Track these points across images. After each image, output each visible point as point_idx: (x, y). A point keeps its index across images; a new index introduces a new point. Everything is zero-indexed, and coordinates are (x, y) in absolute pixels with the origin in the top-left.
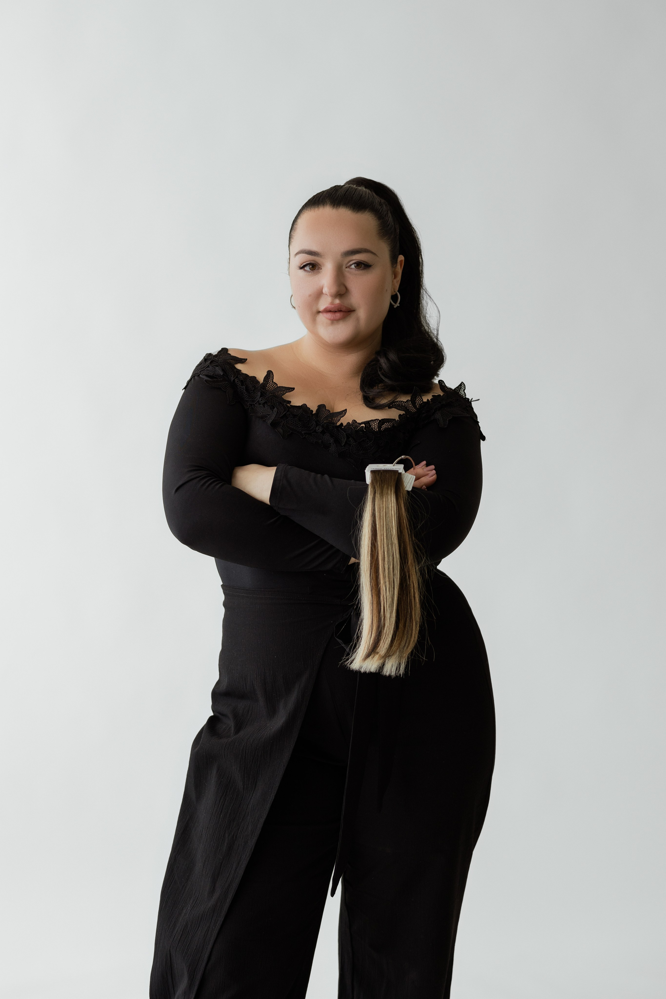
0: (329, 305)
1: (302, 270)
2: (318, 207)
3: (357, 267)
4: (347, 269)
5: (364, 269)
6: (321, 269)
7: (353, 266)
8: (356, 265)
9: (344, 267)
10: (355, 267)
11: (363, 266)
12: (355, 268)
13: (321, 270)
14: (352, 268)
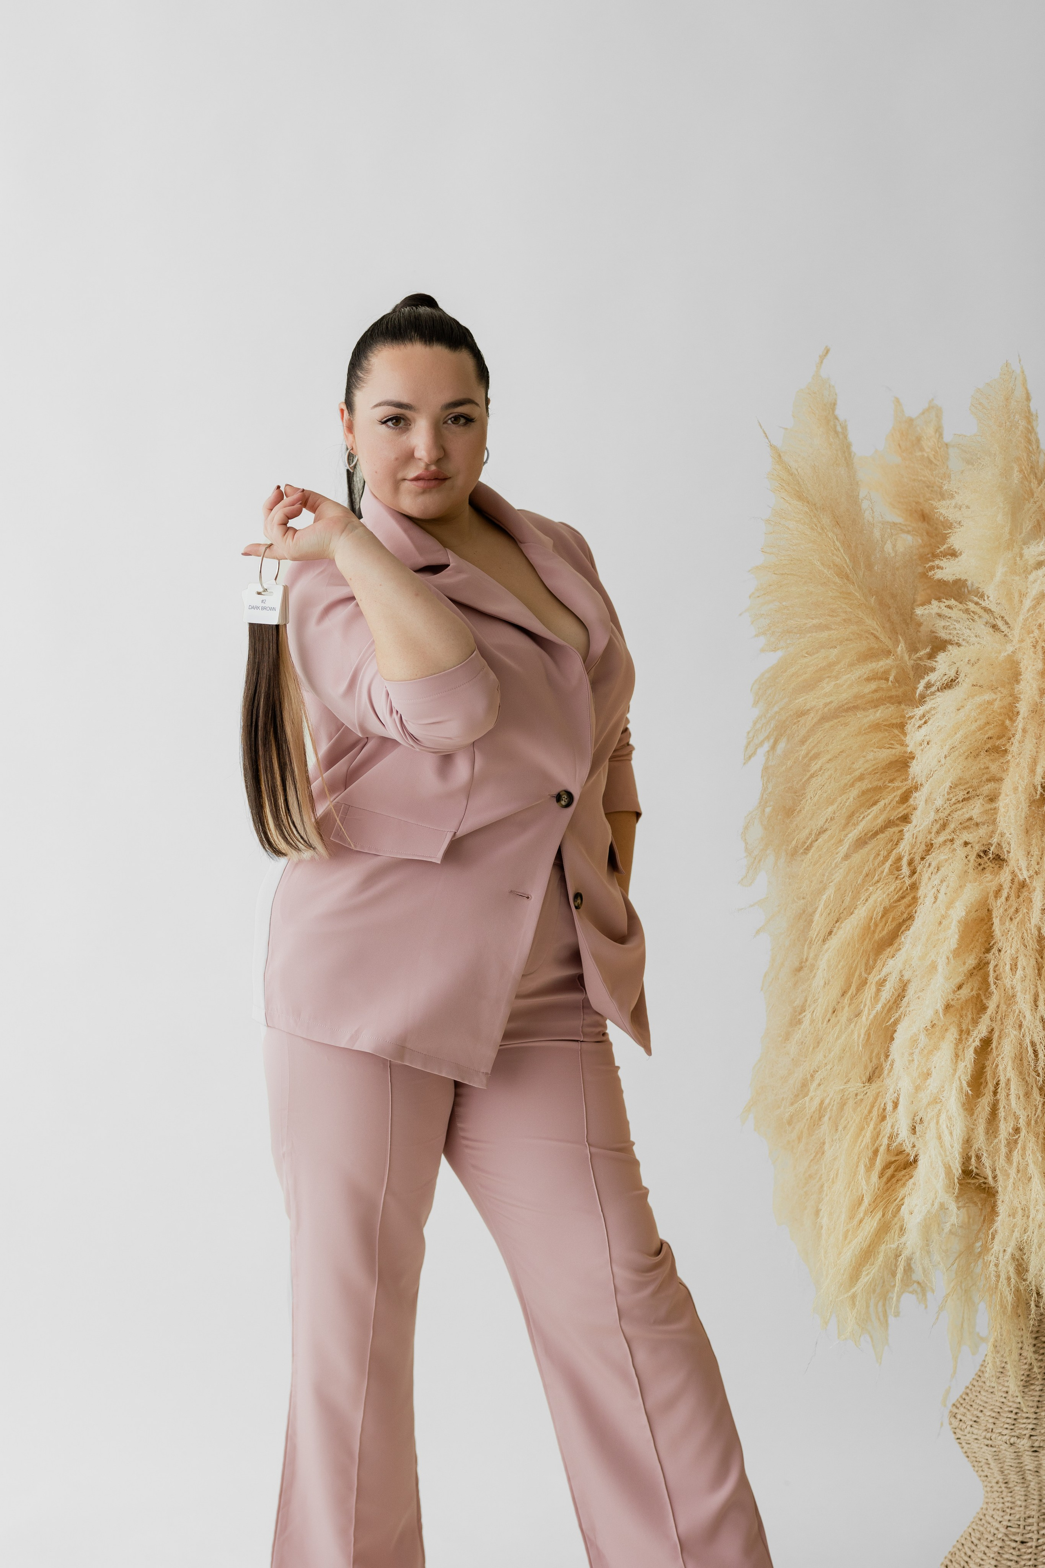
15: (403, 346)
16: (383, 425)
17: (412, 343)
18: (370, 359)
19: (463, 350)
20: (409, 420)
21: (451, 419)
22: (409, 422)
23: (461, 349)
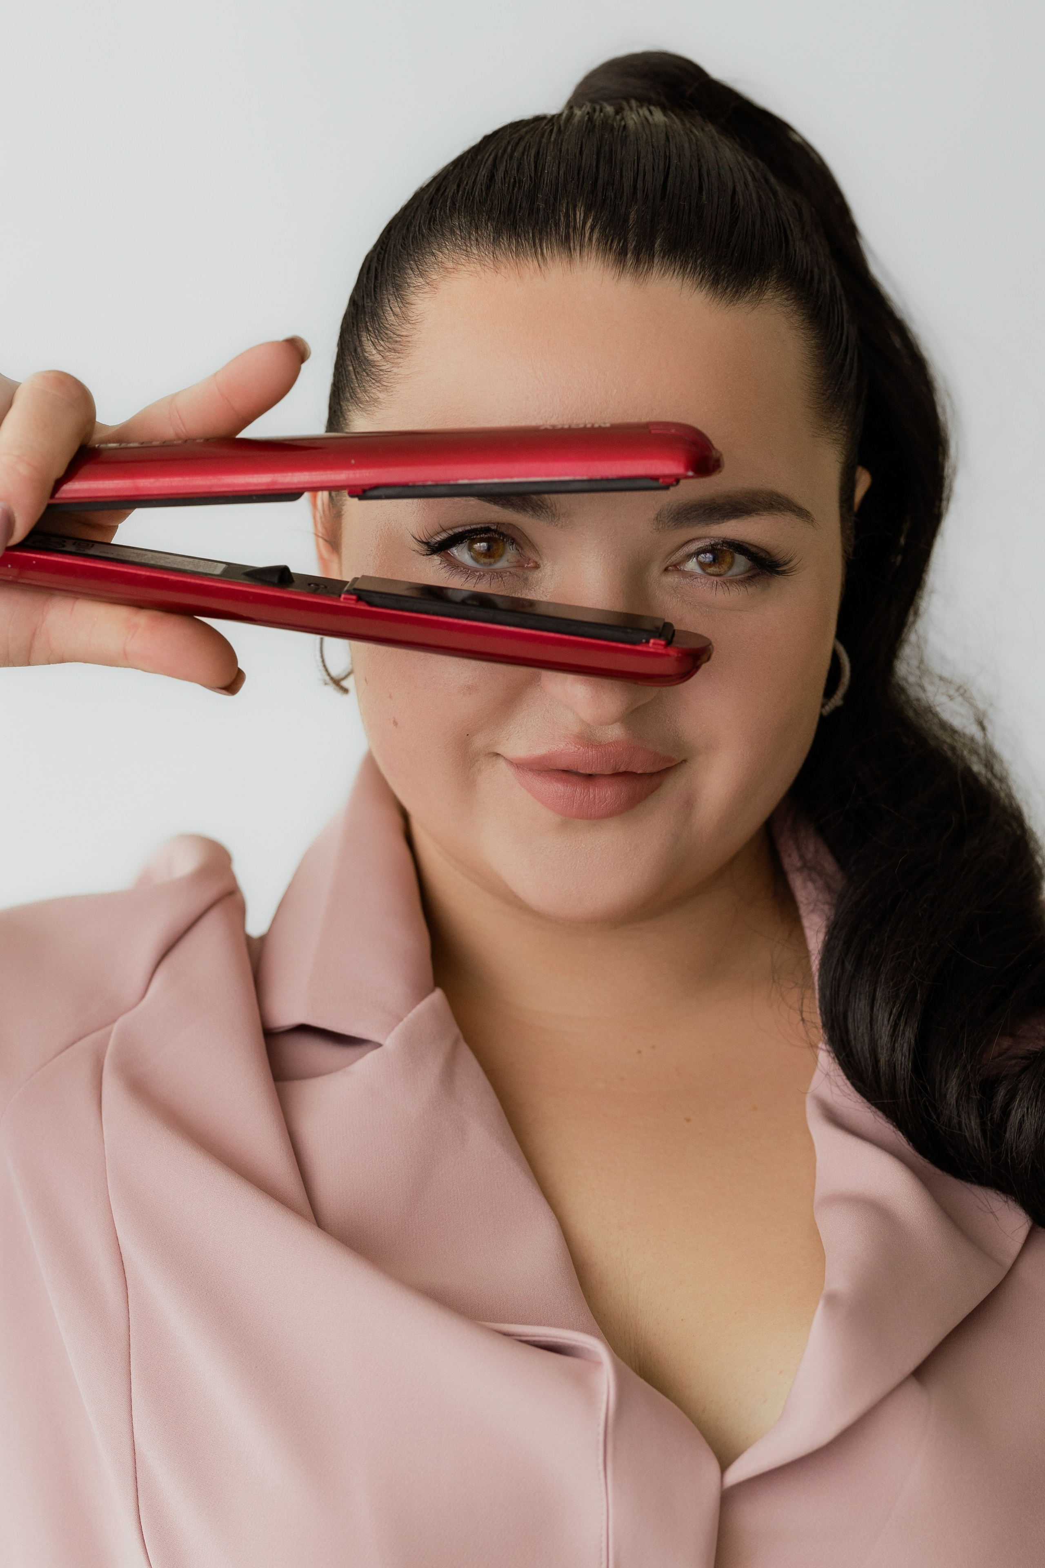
0: (572, 748)
1: (436, 559)
2: (537, 247)
3: (712, 570)
4: (672, 579)
5: (749, 579)
6: (537, 567)
7: (692, 565)
8: (709, 557)
9: (655, 570)
10: (702, 565)
11: (741, 563)
12: (698, 570)
13: (537, 575)
14: (691, 575)
15: (532, 264)
16: (435, 557)
17: (570, 256)
18: (412, 298)
19: (769, 294)
20: (532, 546)
21: (697, 553)
22: (530, 554)
23: (761, 291)
